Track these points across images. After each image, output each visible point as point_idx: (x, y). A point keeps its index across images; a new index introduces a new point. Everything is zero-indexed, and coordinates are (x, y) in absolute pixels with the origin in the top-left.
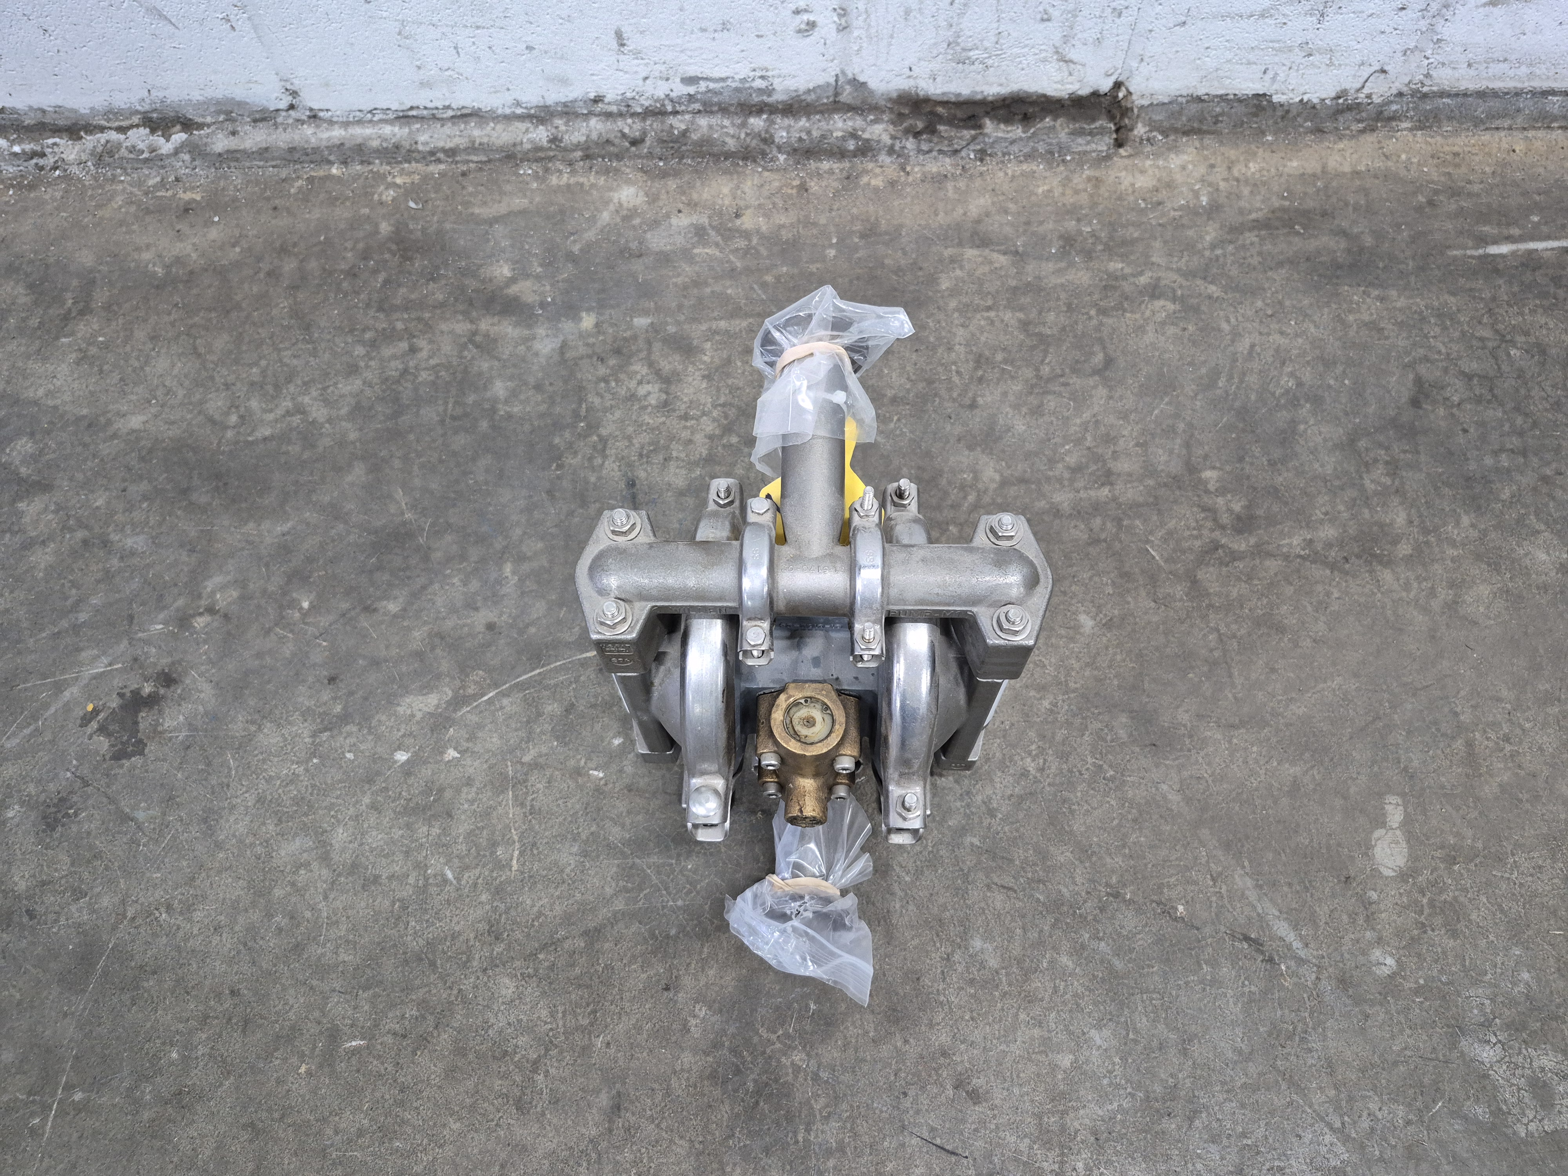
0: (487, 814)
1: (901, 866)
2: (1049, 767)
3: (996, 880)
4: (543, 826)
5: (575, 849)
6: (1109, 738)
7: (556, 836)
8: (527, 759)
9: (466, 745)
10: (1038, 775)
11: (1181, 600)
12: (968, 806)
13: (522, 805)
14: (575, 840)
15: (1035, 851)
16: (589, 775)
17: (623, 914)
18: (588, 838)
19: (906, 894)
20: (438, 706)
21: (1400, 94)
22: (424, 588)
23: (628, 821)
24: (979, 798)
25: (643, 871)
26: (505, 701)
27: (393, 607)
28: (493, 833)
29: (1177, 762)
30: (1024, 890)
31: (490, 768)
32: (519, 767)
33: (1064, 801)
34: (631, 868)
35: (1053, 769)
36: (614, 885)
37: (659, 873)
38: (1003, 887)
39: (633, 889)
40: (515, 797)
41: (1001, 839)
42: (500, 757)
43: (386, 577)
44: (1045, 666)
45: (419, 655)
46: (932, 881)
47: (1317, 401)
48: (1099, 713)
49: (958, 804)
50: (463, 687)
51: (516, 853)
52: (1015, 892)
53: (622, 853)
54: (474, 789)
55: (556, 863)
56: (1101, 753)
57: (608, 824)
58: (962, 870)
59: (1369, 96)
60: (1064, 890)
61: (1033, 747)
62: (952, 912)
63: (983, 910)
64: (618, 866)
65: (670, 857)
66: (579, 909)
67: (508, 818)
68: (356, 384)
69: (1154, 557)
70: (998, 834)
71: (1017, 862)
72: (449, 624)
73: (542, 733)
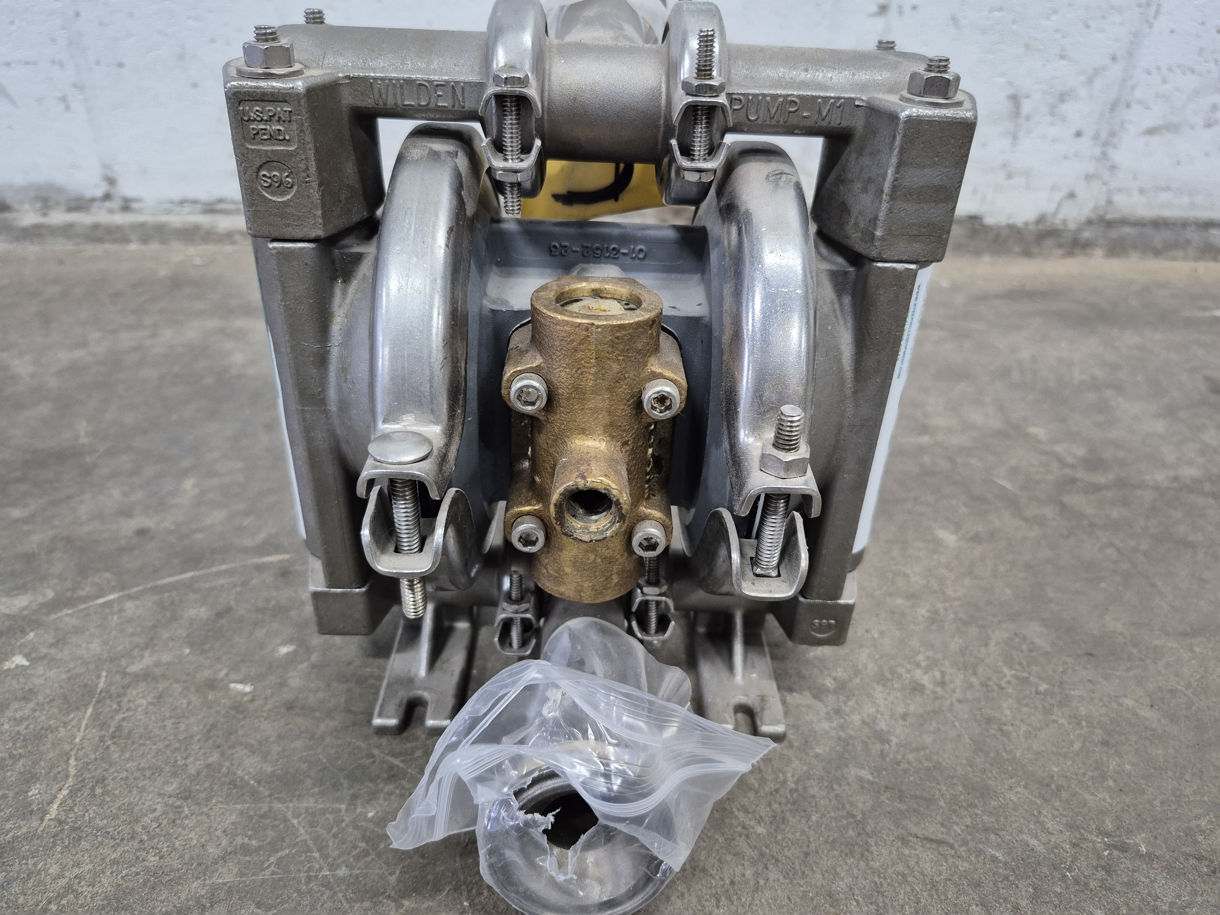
0: (39, 737)
1: (747, 811)
2: (952, 682)
3: (914, 830)
4: (127, 755)
5: (170, 789)
6: (1024, 647)
7: (144, 769)
8: (136, 668)
9: (44, 650)
10: (939, 689)
11: (1054, 519)
12: (842, 727)
13: (103, 726)
14: (175, 774)
15: (964, 786)
16: (227, 689)
17: (229, 891)
18: (199, 773)
19: (762, 855)
20: (24, 608)
21: (1090, 222)
22: (69, 497)
23: (276, 749)
24: (856, 719)
25: (285, 820)
26: (129, 605)
27: (16, 513)
28: (36, 763)
29: (1131, 673)
30: (965, 843)
31: (69, 679)
32: (118, 677)
33: (989, 720)
34: (264, 816)
35: (958, 682)
36: (224, 842)
37: (312, 825)
38: (931, 841)
39: (258, 849)
40: (96, 716)
41: (905, 771)
42: (92, 667)
43: (23, 488)
44: (906, 575)
45: (29, 558)
46: (803, 832)
47: (1119, 388)
48: (1000, 622)
49: (826, 725)
50: (74, 589)
51: (65, 792)
52: (952, 846)
53: (254, 793)
54: (32, 705)
55: (129, 808)
56: (1020, 663)
57: (240, 752)
58: (854, 816)
59: (1064, 221)
60: (1034, 842)
61: (920, 658)
62: (849, 880)
63: (904, 875)
64: (241, 813)
65: (339, 800)
66: (145, 884)
67: (72, 743)
68: (78, 354)
69: (1004, 487)
70: (898, 763)
71: (942, 803)
72: (86, 529)
73: (171, 639)
